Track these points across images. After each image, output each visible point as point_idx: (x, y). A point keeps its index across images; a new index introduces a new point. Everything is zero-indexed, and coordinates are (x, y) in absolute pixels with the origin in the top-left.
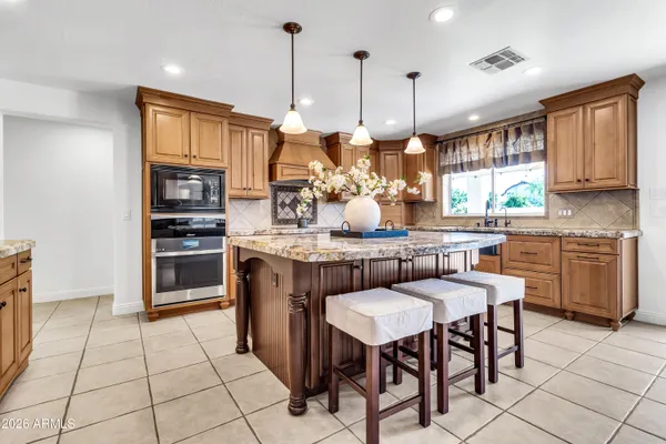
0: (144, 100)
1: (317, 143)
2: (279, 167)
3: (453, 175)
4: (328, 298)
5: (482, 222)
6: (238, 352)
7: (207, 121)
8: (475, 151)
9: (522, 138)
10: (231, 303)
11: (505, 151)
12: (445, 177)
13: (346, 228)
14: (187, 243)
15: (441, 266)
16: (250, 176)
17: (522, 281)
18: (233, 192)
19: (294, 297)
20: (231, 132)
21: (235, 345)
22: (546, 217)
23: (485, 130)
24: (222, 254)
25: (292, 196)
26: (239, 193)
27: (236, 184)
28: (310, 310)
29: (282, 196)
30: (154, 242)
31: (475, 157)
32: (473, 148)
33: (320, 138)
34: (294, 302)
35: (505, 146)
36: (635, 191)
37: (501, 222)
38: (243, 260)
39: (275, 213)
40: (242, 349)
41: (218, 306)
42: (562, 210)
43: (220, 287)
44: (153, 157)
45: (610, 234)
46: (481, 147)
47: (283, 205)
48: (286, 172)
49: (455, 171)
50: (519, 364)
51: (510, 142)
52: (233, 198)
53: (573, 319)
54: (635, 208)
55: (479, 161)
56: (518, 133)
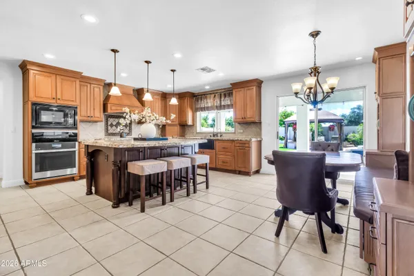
0: (28, 67)
1: (132, 92)
2: (109, 105)
3: (201, 112)
4: (129, 163)
5: (212, 135)
6: (87, 194)
7: (67, 80)
8: (209, 102)
9: (227, 98)
10: (81, 177)
11: (221, 103)
12: (198, 113)
13: (140, 136)
14: (54, 146)
15: (180, 152)
16: (92, 109)
17: (208, 157)
18: (82, 118)
19: (115, 163)
20: (80, 85)
21: (86, 191)
22: (235, 133)
23: (213, 93)
24: (75, 151)
25: (117, 120)
26: (85, 118)
27: (83, 113)
28: (121, 168)
29: (111, 121)
30: (34, 145)
31: (210, 105)
32: (208, 101)
33: (134, 90)
34: (114, 164)
35: (220, 101)
36: (260, 123)
37: (219, 135)
38: (90, 151)
39: (107, 130)
40: (89, 193)
41: (72, 179)
42: (240, 129)
43: (74, 169)
44: (33, 98)
45: (248, 139)
46: (212, 100)
47: (112, 125)
48: (113, 108)
49: (202, 111)
50: (207, 187)
51: (222, 99)
52: (82, 121)
53: (239, 174)
54: (261, 129)
55: (211, 107)
56: (225, 96)
